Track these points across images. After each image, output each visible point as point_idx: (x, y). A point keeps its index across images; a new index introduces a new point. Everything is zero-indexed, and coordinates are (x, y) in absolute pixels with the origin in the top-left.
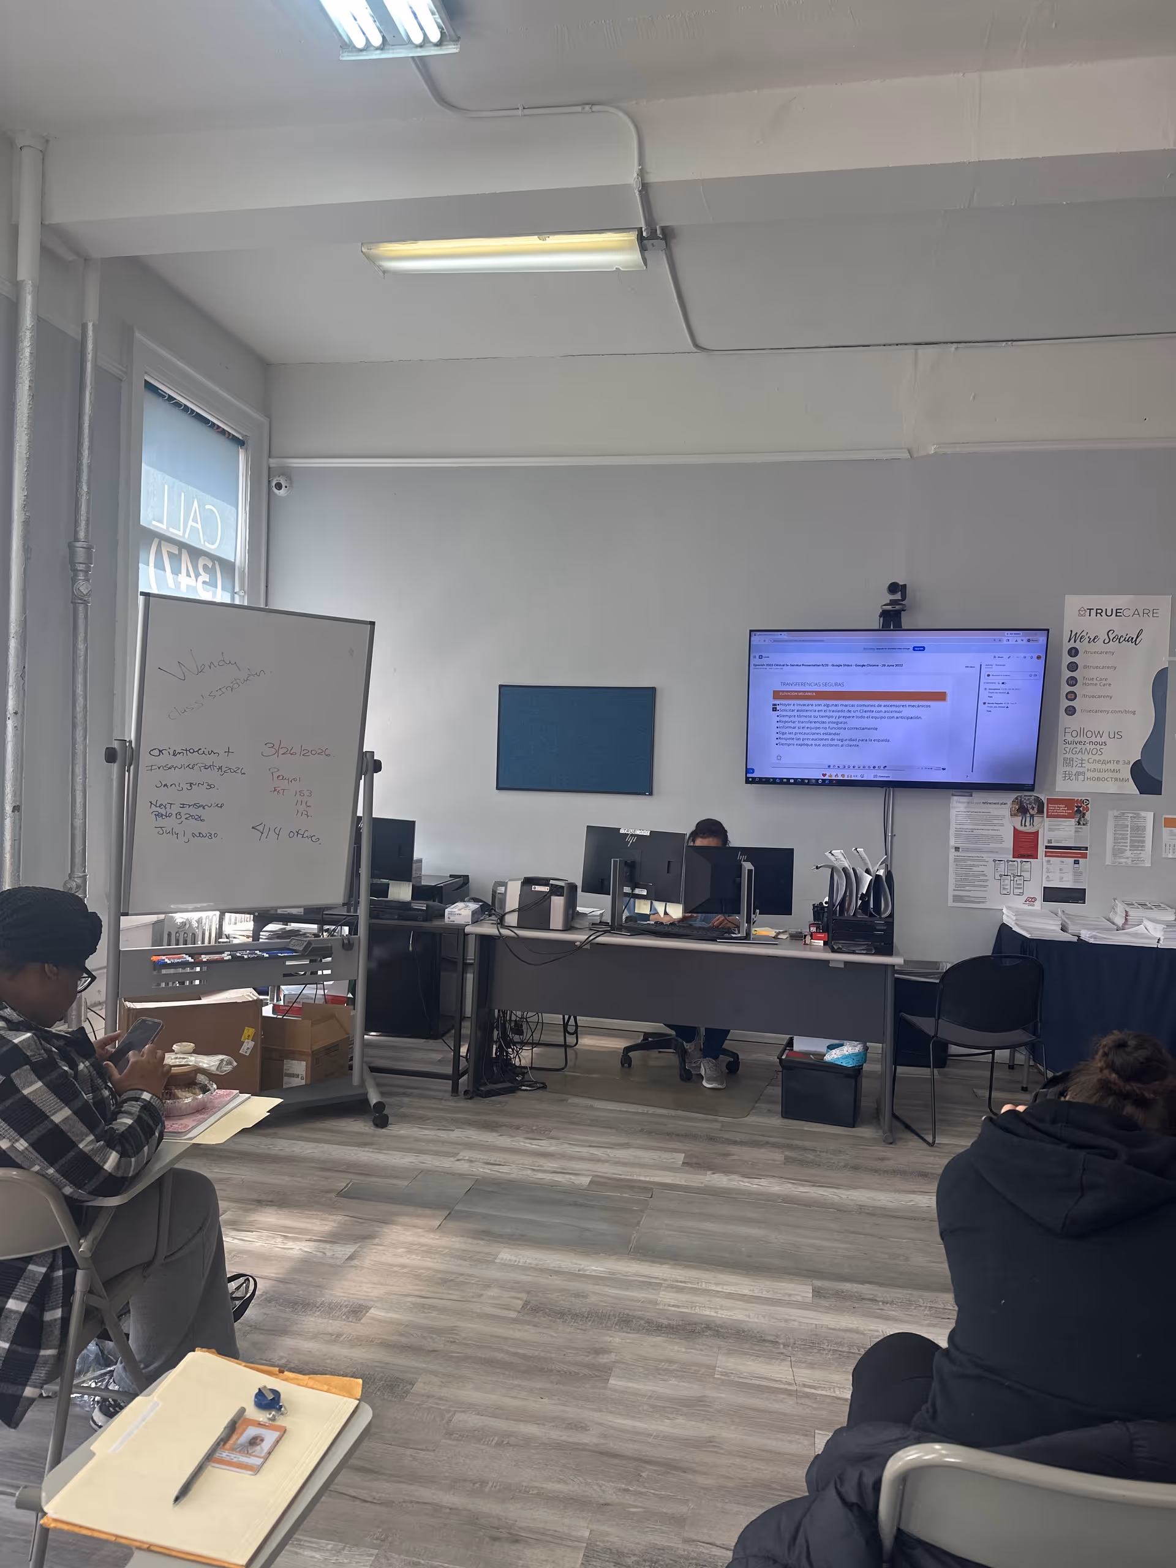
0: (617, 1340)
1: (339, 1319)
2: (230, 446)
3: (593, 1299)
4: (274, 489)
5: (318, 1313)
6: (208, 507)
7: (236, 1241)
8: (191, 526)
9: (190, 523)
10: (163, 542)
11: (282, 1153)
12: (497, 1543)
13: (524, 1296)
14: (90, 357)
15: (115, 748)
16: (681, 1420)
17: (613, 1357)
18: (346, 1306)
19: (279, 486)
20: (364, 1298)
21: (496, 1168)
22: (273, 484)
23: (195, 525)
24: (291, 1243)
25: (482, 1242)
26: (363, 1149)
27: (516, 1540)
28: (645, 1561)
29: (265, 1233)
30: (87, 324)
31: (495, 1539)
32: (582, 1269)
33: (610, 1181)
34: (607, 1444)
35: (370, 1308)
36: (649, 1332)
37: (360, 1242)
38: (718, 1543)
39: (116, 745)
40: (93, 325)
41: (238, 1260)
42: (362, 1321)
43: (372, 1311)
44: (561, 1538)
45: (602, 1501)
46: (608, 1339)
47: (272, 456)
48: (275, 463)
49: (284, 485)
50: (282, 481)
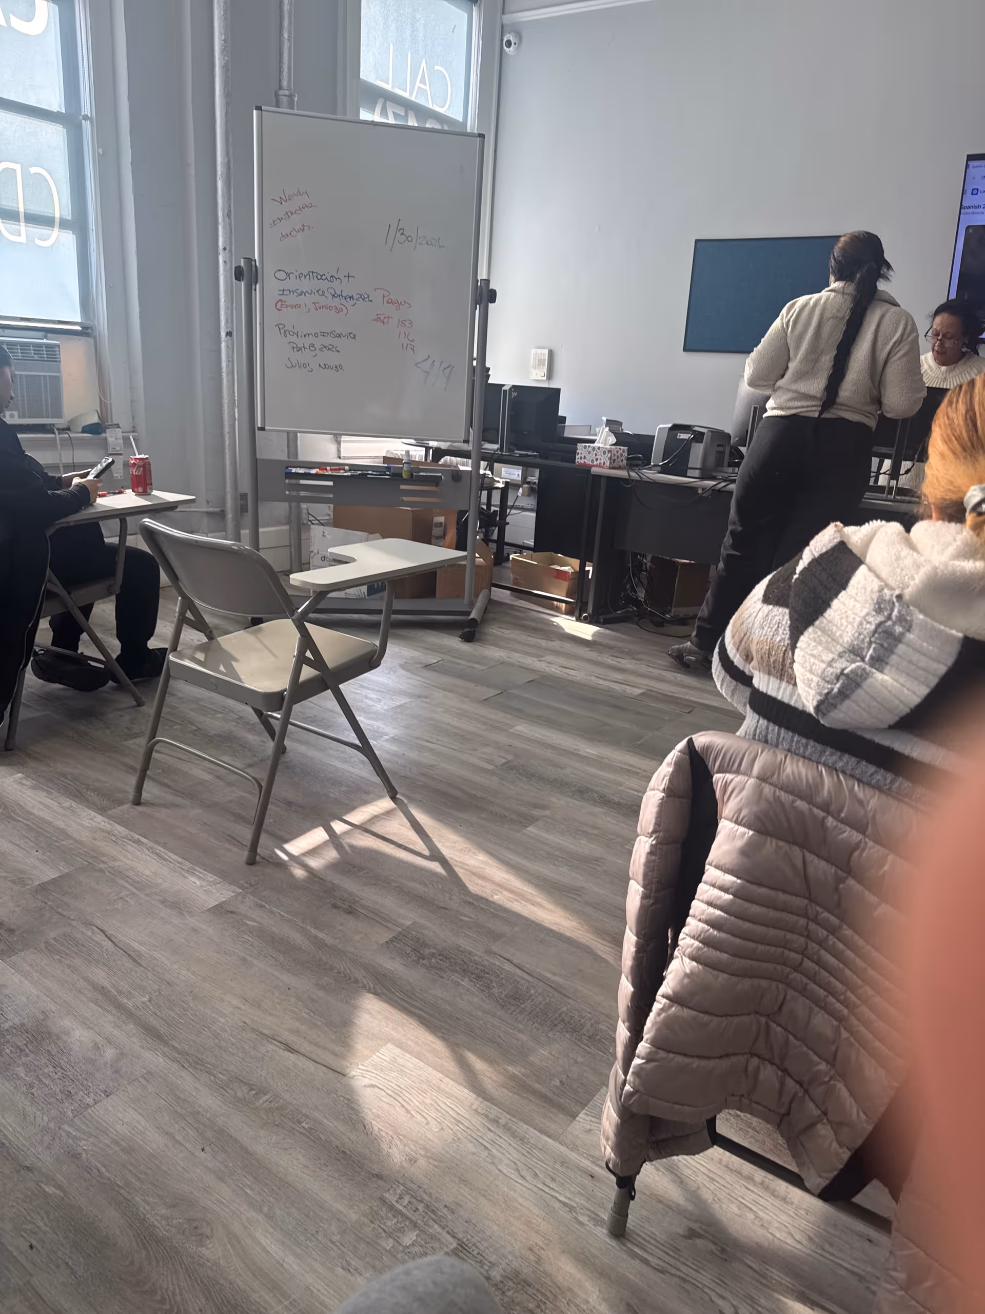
0: (562, 802)
3: (568, 771)
4: (505, 47)
6: (437, 68)
8: (419, 87)
9: (418, 84)
10: (387, 102)
12: (335, 911)
13: (510, 757)
16: (564, 869)
17: (547, 813)
19: (509, 44)
21: (568, 671)
22: (505, 40)
23: (422, 86)
25: (509, 716)
27: (351, 912)
28: (440, 955)
31: (335, 907)
32: (578, 750)
33: (659, 695)
34: (484, 868)
36: (595, 802)
38: (515, 961)
44: (386, 920)
45: (442, 905)
46: (554, 799)
47: (506, 10)
48: (507, 19)
49: (513, 44)
50: (511, 39)
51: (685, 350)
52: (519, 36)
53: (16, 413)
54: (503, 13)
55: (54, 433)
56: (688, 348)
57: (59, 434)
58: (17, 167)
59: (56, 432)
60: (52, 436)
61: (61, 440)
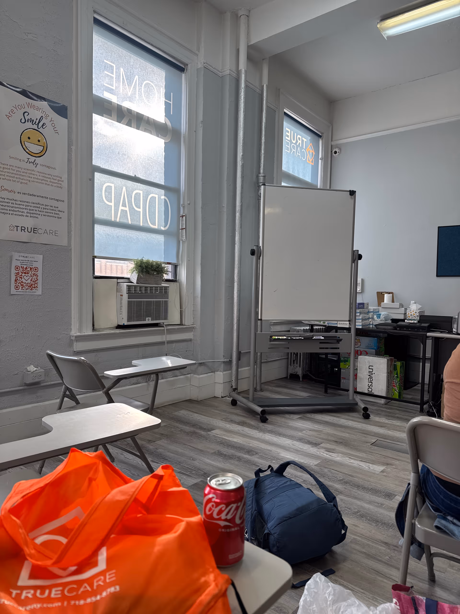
1: (381, 497)
2: (316, 137)
4: (334, 154)
5: (370, 493)
7: (328, 456)
11: (343, 424)
14: (265, 99)
15: (254, 249)
18: (384, 492)
20: (392, 490)
22: (333, 152)
24: (353, 461)
26: (381, 428)
29: (340, 454)
30: (264, 85)
35: (396, 496)
37: (385, 466)
39: (255, 248)
40: (266, 85)
41: (329, 463)
42: (393, 501)
43: (397, 497)
47: (333, 140)
48: (333, 143)
49: (337, 152)
50: (337, 150)
51: (437, 276)
52: (340, 149)
53: (150, 318)
54: (332, 141)
55: (164, 327)
56: (439, 274)
57: (166, 327)
58: (157, 196)
59: (165, 326)
60: (163, 328)
61: (167, 330)
